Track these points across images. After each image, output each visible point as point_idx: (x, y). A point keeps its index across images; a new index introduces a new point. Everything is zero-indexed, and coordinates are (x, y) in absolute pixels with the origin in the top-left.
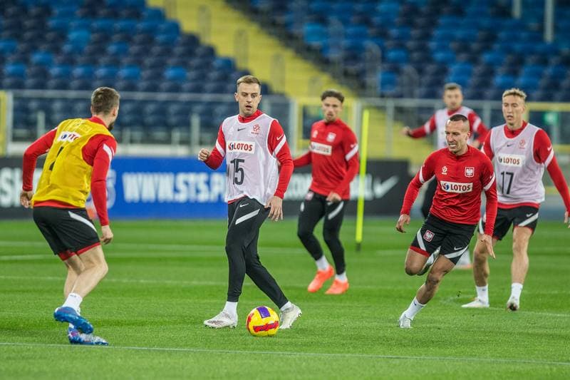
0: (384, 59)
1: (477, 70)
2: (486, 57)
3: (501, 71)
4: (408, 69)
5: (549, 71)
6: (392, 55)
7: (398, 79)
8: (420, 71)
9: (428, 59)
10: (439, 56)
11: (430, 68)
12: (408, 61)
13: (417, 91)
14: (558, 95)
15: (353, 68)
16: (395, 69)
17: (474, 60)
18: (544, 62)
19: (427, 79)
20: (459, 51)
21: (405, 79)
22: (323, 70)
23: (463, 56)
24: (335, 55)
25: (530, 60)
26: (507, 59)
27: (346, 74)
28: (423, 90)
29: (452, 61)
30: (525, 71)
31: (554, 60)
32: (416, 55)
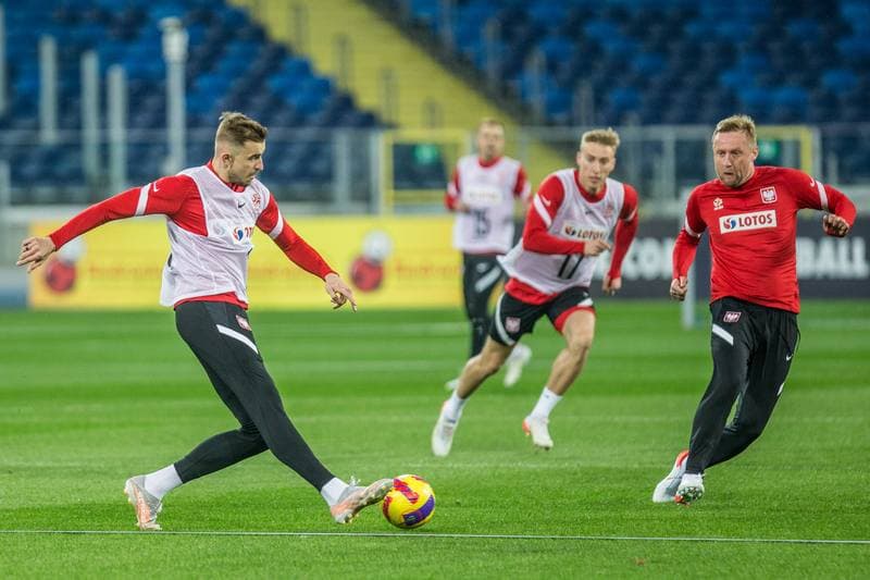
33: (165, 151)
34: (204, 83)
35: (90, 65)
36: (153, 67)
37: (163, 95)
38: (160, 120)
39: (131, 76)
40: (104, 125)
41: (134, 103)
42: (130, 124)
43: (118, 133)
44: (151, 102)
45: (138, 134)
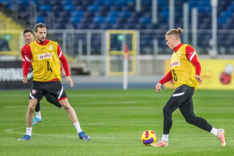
0: (38, 10)
1: (86, 14)
2: (90, 8)
3: (97, 14)
4: (50, 14)
5: (122, 14)
6: (43, 7)
7: (46, 20)
8: (57, 15)
9: (61, 9)
10: (67, 8)
11: (62, 14)
12: (51, 10)
13: (55, 26)
14: (126, 26)
15: (23, 15)
16: (44, 15)
17: (84, 9)
18: (119, 9)
19: (60, 20)
20: (77, 5)
21: (49, 19)
22: (8, 16)
23: (79, 7)
24: (14, 8)
25: (113, 9)
26: (101, 8)
27: (20, 18)
28: (58, 25)
29: (73, 10)
30: (110, 14)
31: (125, 8)
32: (55, 8)
33: (211, 37)
34: (223, 14)
35: (186, 7)
36: (207, 8)
37: (210, 17)
38: (209, 27)
39: (199, 11)
40: (190, 28)
41: (200, 20)
42: (199, 28)
43: (195, 30)
44: (206, 20)
45: (201, 31)
